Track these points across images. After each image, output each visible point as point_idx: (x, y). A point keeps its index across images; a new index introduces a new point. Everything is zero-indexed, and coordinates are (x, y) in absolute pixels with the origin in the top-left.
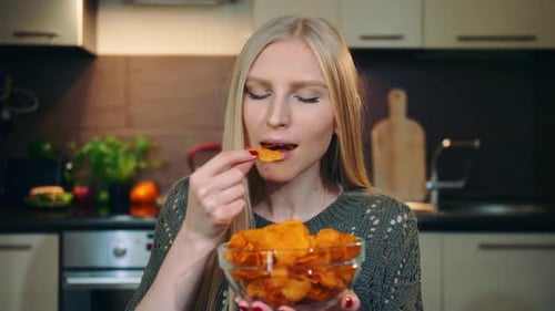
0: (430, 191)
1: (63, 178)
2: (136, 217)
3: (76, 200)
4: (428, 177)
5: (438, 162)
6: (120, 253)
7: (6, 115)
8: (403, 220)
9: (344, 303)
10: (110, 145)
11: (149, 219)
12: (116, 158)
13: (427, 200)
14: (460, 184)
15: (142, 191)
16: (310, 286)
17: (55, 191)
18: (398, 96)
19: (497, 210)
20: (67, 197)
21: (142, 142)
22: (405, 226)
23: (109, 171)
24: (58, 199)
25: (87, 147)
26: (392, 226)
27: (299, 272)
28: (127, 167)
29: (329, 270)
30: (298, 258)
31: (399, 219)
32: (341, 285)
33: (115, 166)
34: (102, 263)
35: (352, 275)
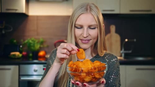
0: (122, 53)
1: (19, 50)
2: (40, 61)
3: (23, 56)
4: (121, 49)
5: (124, 46)
6: (35, 71)
7: (3, 32)
8: (115, 60)
9: (101, 82)
10: (32, 41)
11: (43, 61)
12: (34, 44)
13: (121, 56)
14: (130, 52)
15: (41, 53)
16: (92, 78)
17: (17, 53)
18: (113, 27)
19: (140, 59)
20: (21, 55)
21: (41, 40)
22: (115, 62)
23: (32, 48)
24: (18, 55)
25: (26, 41)
26: (112, 62)
27: (89, 74)
28: (37, 47)
29: (97, 73)
30: (89, 70)
31: (114, 60)
32: (101, 77)
33: (34, 46)
34: (30, 73)
35: (104, 74)
